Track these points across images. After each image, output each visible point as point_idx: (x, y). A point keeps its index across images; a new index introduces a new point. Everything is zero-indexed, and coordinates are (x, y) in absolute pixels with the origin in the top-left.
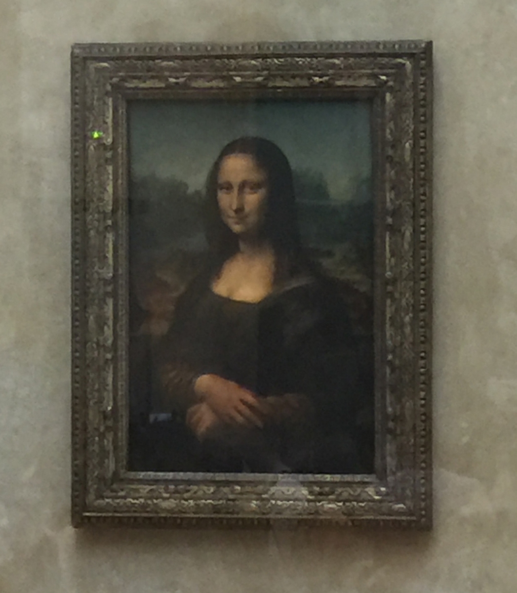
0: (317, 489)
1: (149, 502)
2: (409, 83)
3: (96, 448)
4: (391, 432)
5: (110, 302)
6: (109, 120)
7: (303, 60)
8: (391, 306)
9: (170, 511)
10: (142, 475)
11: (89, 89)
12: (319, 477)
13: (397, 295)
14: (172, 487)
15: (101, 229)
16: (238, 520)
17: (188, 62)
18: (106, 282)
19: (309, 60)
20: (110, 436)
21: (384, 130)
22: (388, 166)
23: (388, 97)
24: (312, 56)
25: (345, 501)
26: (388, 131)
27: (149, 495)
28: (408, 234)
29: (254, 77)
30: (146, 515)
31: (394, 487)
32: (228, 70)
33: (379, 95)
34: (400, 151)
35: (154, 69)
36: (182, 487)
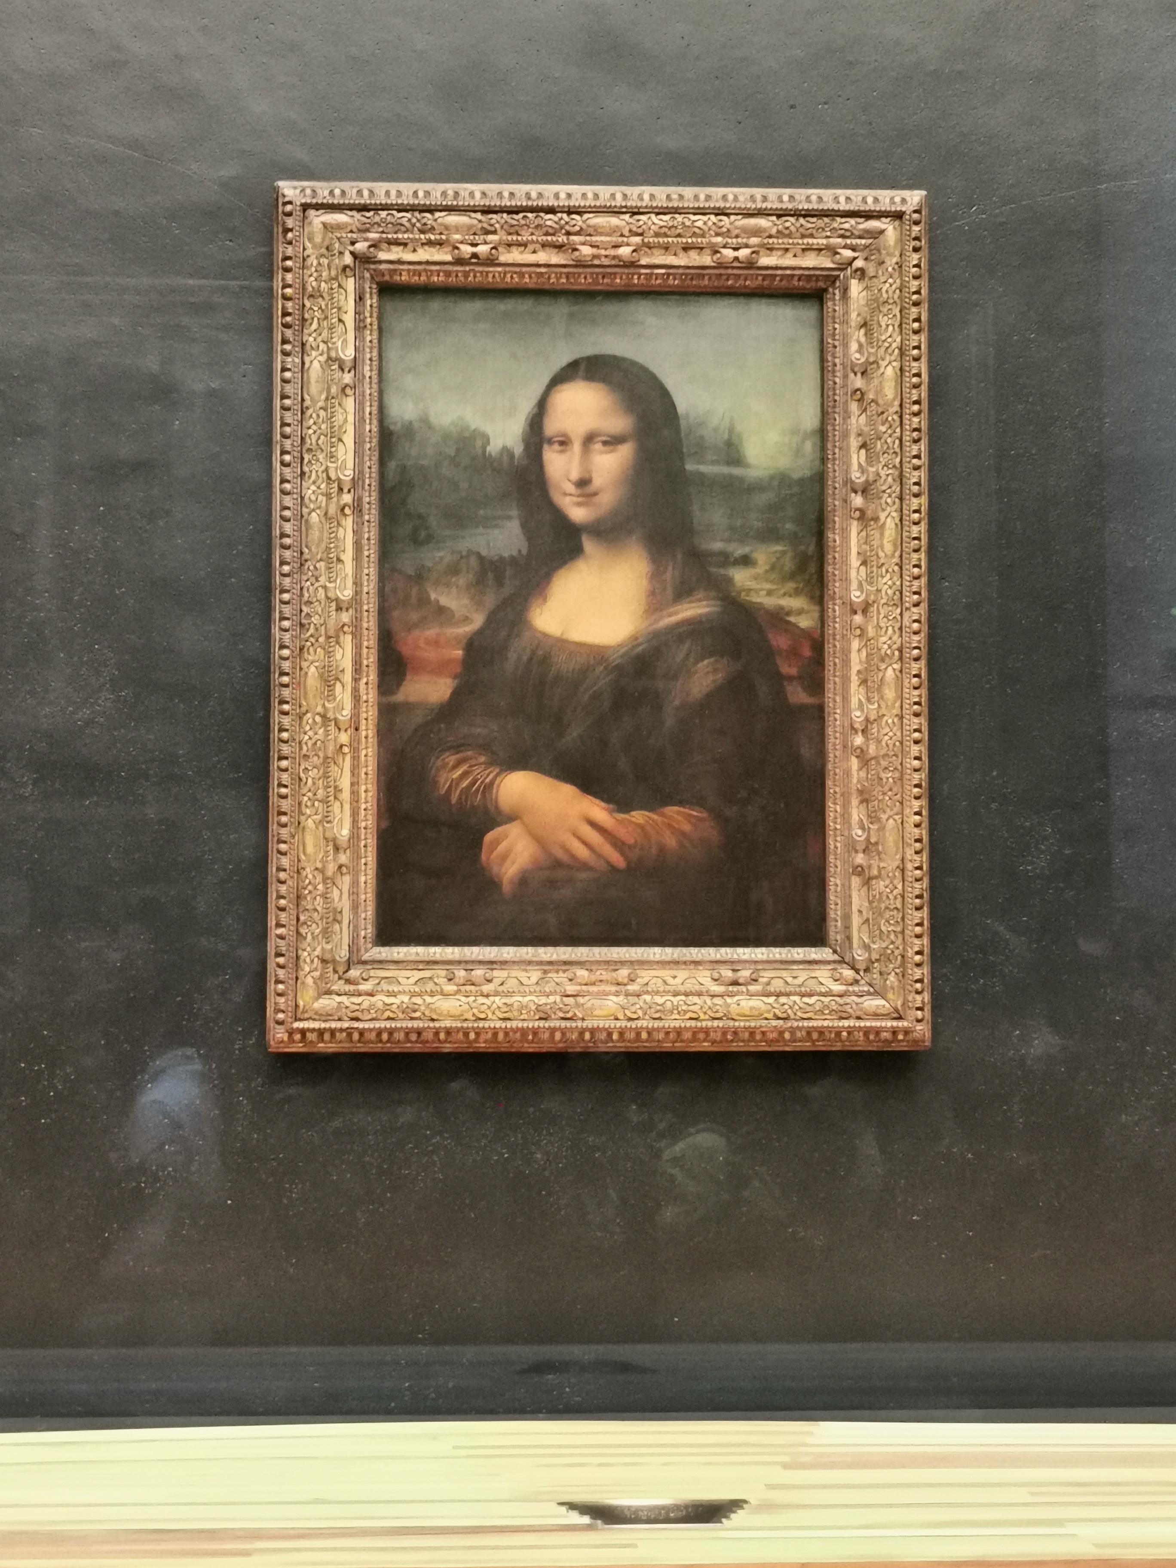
0: (728, 974)
1: (418, 1000)
2: (891, 262)
3: (319, 905)
4: (859, 871)
5: (347, 641)
6: (349, 318)
7: (705, 218)
8: (859, 650)
9: (458, 1017)
11: (313, 261)
13: (871, 632)
14: (461, 974)
15: (333, 510)
16: (582, 1033)
17: (494, 220)
18: (340, 606)
19: (712, 217)
20: (344, 881)
21: (846, 346)
22: (854, 407)
23: (855, 287)
24: (720, 212)
25: (778, 995)
26: (854, 346)
27: (418, 988)
28: (890, 525)
29: (616, 246)
30: (416, 1024)
31: (867, 970)
32: (568, 233)
33: (838, 284)
34: (876, 382)
35: (433, 228)
36: (479, 973)
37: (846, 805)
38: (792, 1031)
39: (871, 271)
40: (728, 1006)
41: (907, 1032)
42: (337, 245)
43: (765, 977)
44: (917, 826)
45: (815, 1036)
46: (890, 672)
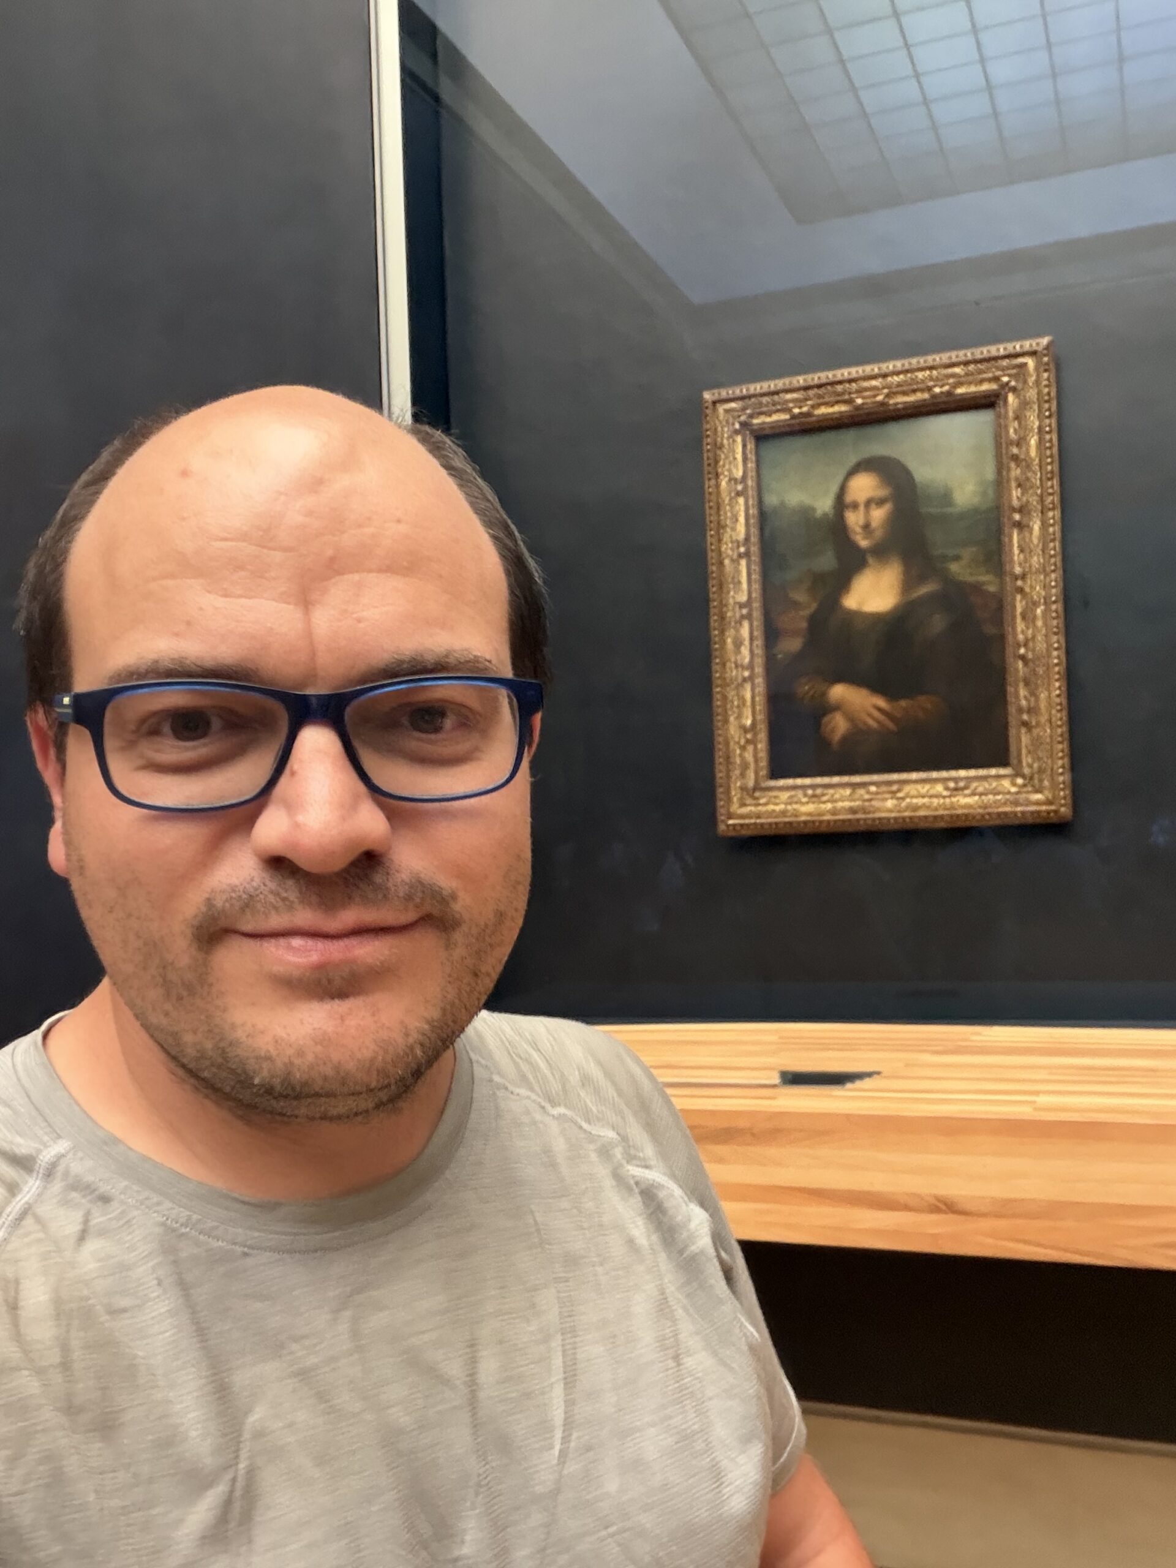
0: (952, 785)
1: (789, 807)
2: (1031, 380)
3: (738, 760)
4: (1025, 724)
5: (746, 624)
6: (739, 456)
7: (923, 373)
8: (1021, 601)
9: (810, 814)
10: (782, 782)
11: (719, 429)
12: (953, 773)
13: (1027, 590)
14: (810, 792)
15: (735, 556)
16: (874, 820)
17: (811, 393)
18: (741, 606)
19: (928, 372)
20: (750, 748)
21: (1008, 432)
22: (1013, 465)
23: (1011, 398)
24: (931, 368)
25: (981, 795)
26: (1011, 431)
27: (789, 801)
28: (1036, 527)
29: (875, 396)
30: (787, 820)
31: (1031, 778)
32: (850, 393)
33: (1001, 397)
34: (1024, 449)
35: (779, 403)
36: (819, 791)
37: (1017, 686)
38: (989, 814)
39: (1020, 386)
40: (952, 803)
41: (1056, 812)
42: (731, 420)
43: (974, 785)
44: (1058, 696)
45: (1002, 816)
46: (1039, 611)
